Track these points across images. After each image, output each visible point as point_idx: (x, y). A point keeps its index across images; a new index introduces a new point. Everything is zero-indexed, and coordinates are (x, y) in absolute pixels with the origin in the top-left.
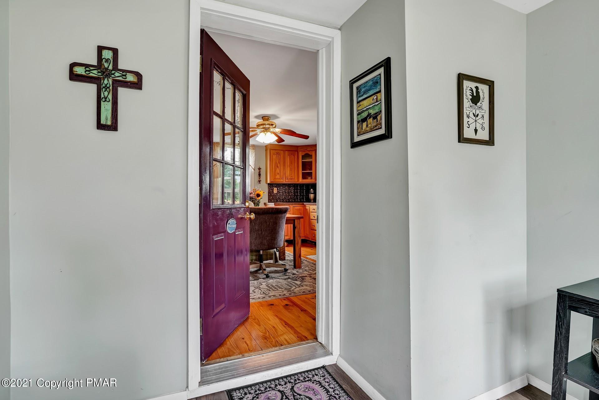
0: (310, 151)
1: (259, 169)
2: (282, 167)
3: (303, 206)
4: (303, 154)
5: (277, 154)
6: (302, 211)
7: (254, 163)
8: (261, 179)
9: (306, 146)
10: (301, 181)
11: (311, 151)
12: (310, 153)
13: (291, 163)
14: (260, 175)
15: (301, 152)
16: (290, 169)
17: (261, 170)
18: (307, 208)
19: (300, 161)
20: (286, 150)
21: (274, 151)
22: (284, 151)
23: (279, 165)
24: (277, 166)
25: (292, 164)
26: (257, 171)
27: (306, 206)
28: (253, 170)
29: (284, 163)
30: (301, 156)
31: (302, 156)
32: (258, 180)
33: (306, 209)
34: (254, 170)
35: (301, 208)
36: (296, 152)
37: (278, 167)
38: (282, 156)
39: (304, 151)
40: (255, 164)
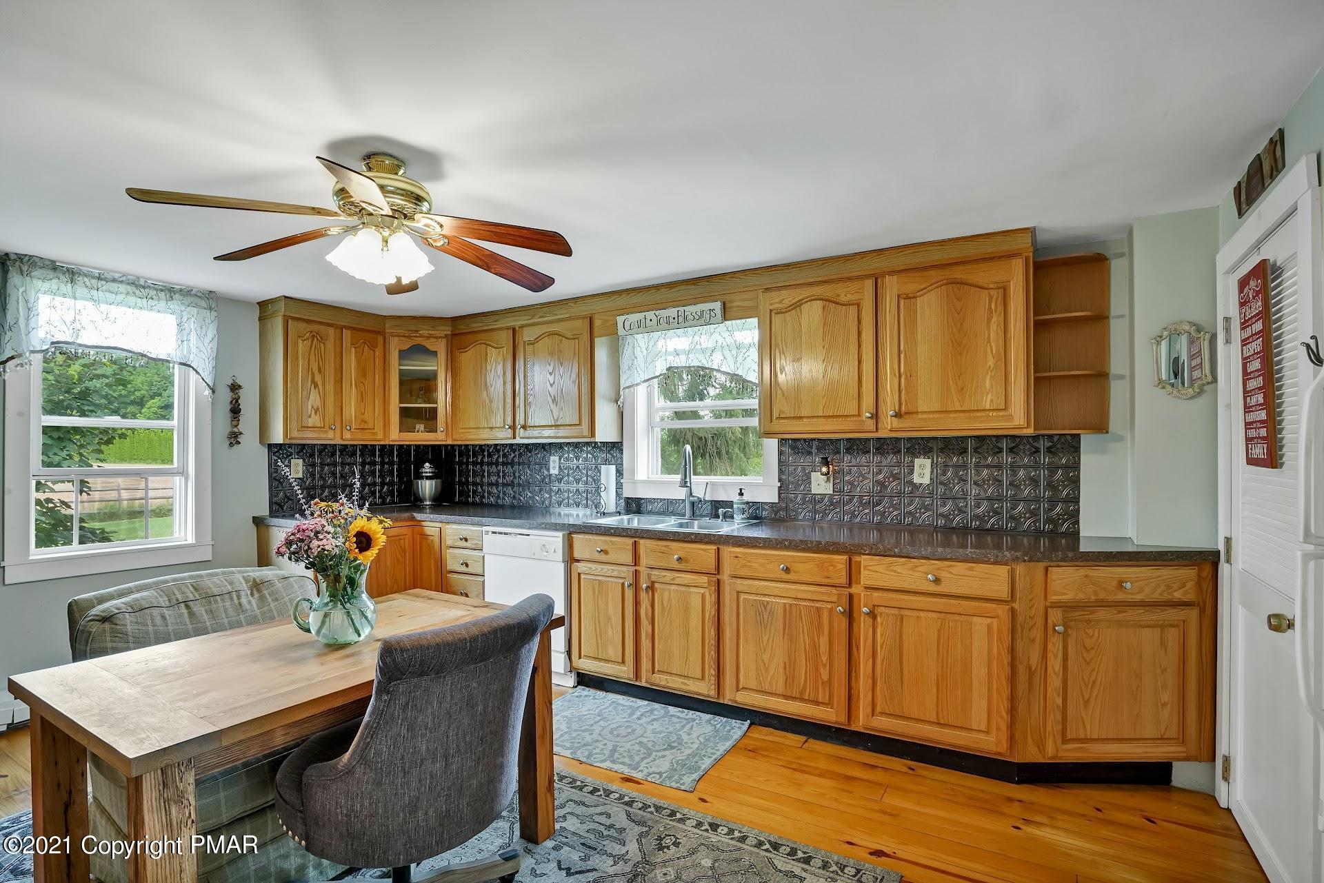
0: (428, 338)
1: (235, 388)
2: (330, 388)
3: (412, 523)
4: (405, 347)
5: (313, 336)
6: (407, 541)
7: (213, 363)
8: (241, 428)
9: (415, 318)
10: (395, 436)
11: (432, 340)
12: (430, 345)
13: (362, 373)
14: (235, 411)
15: (396, 339)
16: (359, 398)
17: (241, 392)
18: (428, 531)
19: (392, 369)
20: (347, 328)
21: (302, 325)
22: (338, 331)
23: (318, 379)
24: (313, 381)
25: (365, 376)
26: (226, 396)
27: (424, 524)
28: (207, 392)
29: (340, 370)
30: (397, 351)
31: (400, 351)
32: (229, 429)
33: (424, 536)
34: (213, 392)
35: (404, 531)
36: (380, 339)
37: (316, 386)
38: (330, 344)
39: (408, 337)
40: (215, 368)
